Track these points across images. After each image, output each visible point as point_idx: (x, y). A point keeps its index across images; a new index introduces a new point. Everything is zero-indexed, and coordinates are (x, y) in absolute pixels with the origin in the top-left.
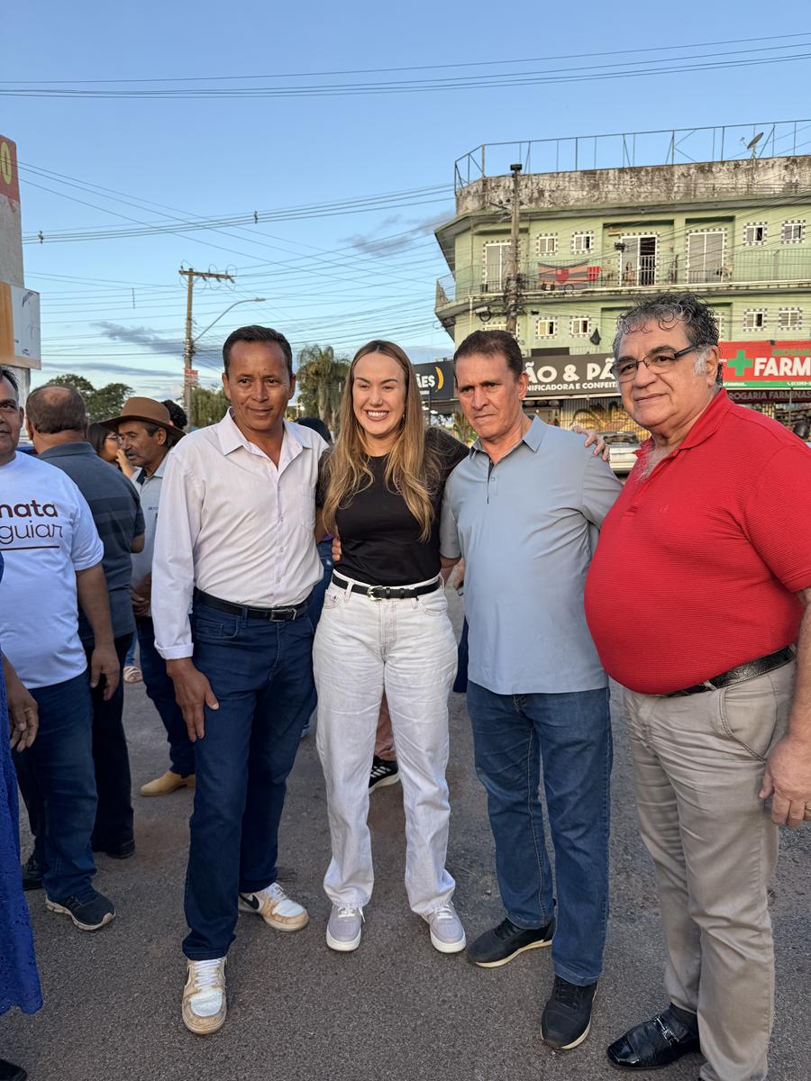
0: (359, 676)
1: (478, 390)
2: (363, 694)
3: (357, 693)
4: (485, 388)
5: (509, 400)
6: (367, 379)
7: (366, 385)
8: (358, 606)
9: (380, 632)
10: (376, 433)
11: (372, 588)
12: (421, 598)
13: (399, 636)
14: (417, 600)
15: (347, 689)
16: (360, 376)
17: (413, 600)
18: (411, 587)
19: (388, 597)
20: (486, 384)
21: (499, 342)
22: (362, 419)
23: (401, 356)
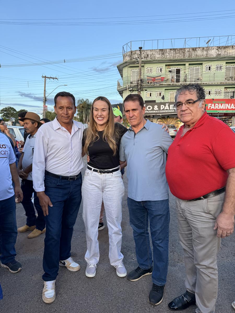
0: (95, 196)
1: (131, 111)
2: (97, 201)
3: (95, 201)
4: (133, 111)
5: (140, 114)
6: (97, 108)
7: (97, 110)
8: (95, 176)
9: (101, 183)
10: (100, 124)
11: (99, 170)
12: (114, 173)
13: (107, 184)
14: (113, 173)
15: (91, 200)
16: (95, 107)
17: (111, 173)
18: (111, 170)
19: (104, 173)
20: (133, 110)
21: (137, 97)
22: (96, 120)
23: (107, 101)
